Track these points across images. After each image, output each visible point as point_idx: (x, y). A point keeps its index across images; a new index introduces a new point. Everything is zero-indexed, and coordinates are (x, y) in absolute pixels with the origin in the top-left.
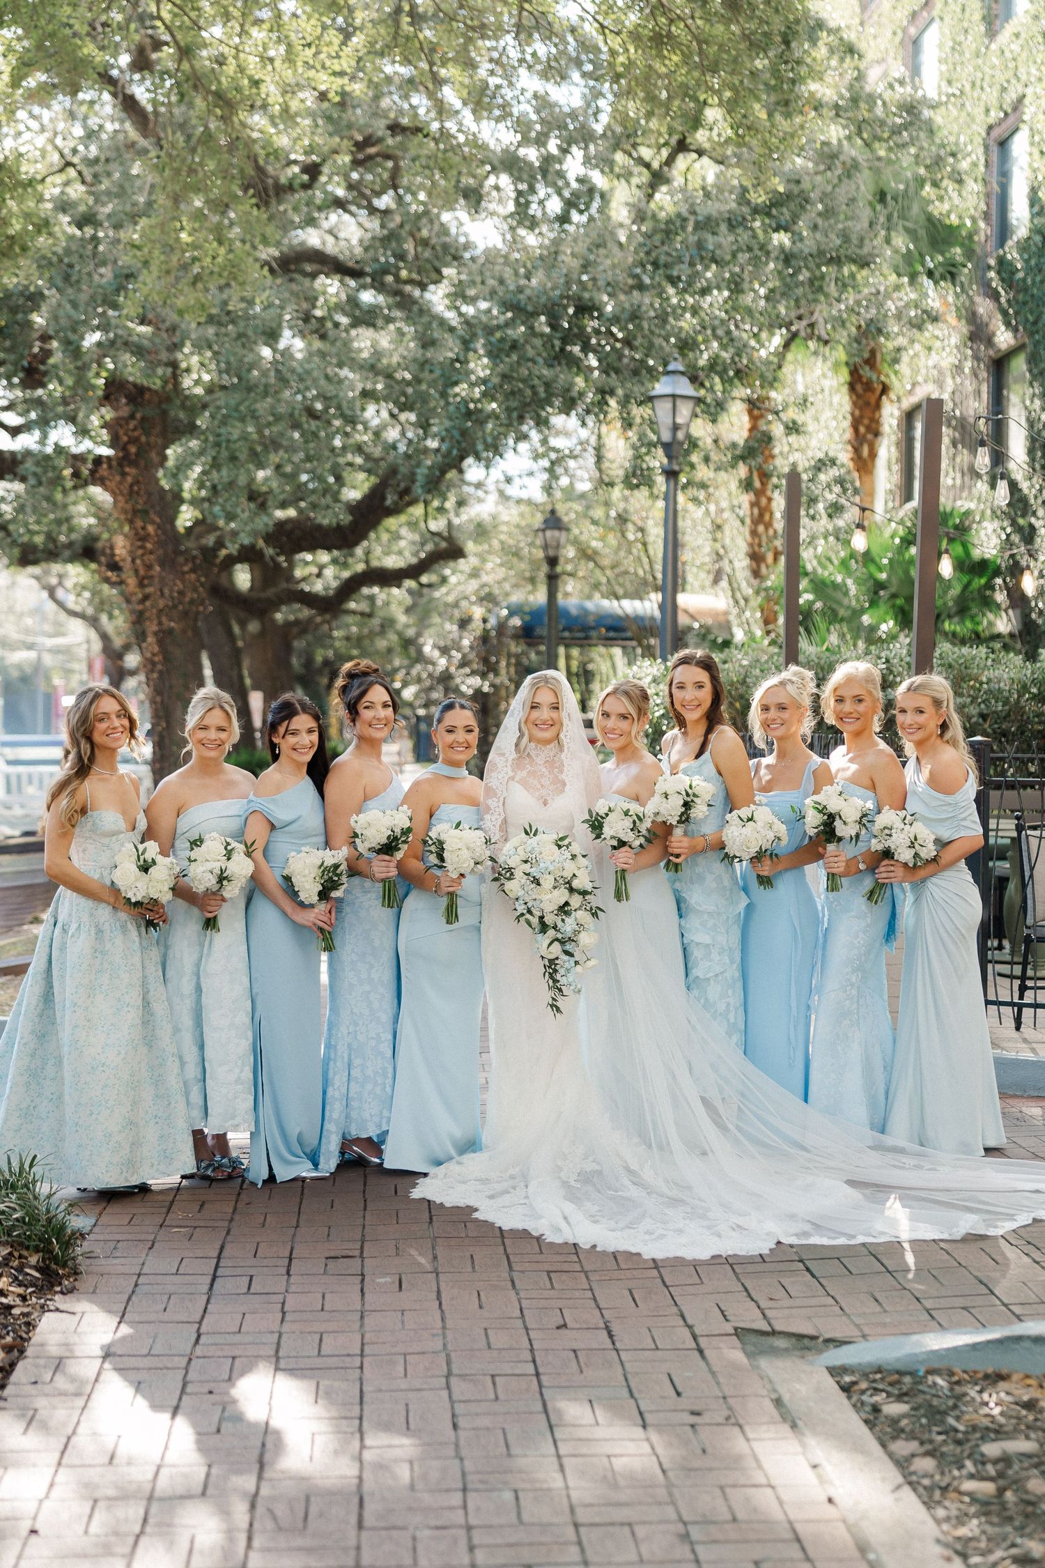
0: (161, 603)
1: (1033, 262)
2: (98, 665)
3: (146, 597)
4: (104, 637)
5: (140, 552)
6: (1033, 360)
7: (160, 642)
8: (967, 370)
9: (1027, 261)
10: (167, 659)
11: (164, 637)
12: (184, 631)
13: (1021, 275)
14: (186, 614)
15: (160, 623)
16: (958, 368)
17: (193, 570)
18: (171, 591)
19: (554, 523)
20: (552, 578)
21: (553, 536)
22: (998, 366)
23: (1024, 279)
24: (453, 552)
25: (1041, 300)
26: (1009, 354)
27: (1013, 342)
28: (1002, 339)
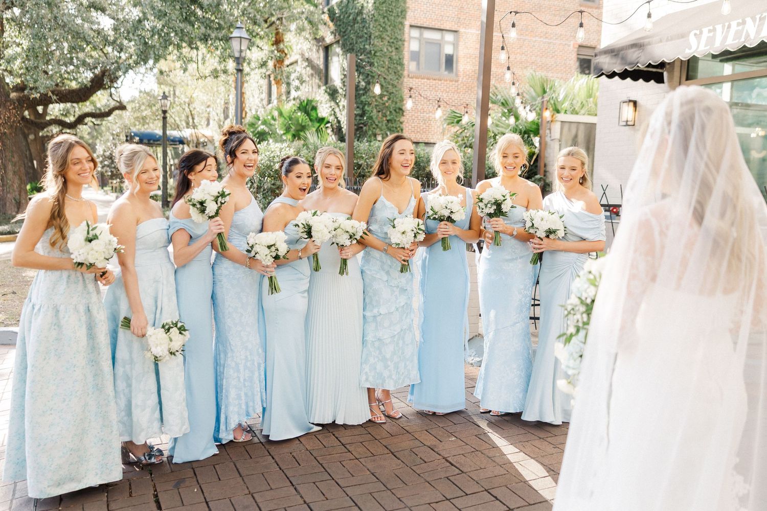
1: (344, 10)
6: (343, 46)
8: (314, 50)
9: (340, 10)
10: (4, 145)
12: (11, 134)
13: (337, 15)
14: (11, 126)
16: (311, 49)
17: (14, 108)
18: (5, 117)
19: (165, 97)
20: (165, 118)
21: (164, 102)
22: (327, 49)
23: (340, 16)
24: (122, 107)
25: (347, 24)
26: (331, 45)
27: (333, 40)
28: (329, 39)
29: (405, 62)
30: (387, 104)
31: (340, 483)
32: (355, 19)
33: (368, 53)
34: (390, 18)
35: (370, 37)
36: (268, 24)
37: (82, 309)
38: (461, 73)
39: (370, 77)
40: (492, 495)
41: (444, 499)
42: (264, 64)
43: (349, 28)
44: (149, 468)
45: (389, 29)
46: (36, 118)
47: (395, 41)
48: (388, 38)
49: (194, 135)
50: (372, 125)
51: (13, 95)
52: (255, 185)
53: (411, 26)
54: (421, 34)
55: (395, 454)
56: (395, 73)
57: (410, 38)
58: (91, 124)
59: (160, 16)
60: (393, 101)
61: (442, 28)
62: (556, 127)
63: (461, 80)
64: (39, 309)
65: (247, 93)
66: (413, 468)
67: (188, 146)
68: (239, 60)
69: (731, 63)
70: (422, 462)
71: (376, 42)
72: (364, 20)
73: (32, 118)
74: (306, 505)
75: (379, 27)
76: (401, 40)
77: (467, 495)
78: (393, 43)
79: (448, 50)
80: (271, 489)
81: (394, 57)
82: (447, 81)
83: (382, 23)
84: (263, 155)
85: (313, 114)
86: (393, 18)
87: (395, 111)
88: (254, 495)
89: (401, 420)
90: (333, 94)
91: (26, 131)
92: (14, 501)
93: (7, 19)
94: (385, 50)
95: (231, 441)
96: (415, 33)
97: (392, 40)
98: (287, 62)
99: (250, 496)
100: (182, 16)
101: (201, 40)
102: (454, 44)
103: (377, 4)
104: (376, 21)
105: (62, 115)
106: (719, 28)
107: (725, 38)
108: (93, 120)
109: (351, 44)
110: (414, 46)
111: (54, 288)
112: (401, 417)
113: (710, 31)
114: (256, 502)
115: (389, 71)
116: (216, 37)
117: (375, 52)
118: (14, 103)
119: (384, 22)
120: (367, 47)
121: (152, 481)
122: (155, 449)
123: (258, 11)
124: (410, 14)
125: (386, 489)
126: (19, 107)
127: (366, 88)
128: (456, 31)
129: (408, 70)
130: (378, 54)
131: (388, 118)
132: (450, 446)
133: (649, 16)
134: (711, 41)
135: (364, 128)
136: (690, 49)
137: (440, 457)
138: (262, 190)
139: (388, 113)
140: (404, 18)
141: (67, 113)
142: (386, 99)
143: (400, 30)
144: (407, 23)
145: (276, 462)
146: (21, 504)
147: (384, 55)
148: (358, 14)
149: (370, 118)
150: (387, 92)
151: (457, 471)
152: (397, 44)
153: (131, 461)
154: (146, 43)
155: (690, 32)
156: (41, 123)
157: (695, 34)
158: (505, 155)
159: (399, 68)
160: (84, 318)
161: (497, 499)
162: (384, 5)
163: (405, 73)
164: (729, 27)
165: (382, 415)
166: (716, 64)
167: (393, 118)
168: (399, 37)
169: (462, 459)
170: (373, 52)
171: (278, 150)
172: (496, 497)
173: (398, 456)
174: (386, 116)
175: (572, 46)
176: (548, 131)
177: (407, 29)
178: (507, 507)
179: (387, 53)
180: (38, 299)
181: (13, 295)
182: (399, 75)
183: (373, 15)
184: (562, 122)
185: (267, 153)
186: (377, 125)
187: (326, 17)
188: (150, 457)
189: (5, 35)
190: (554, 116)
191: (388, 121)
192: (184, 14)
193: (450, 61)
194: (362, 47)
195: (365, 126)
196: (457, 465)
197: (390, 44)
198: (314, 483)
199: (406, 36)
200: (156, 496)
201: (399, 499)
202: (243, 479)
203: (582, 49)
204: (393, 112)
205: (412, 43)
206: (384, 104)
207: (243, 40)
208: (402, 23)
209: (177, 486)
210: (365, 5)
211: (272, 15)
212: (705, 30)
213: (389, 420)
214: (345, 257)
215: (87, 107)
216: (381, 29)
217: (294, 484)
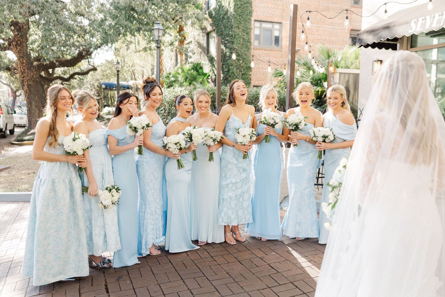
0: (28, 78)
1: (217, 12)
2: (10, 95)
3: (24, 77)
4: (12, 89)
5: (22, 66)
6: (217, 33)
7: (28, 87)
8: (201, 35)
9: (215, 12)
10: (30, 91)
11: (29, 86)
12: (34, 85)
13: (214, 15)
14: (34, 81)
15: (28, 83)
16: (199, 35)
17: (35, 71)
18: (30, 75)
19: (118, 63)
20: (118, 75)
21: (118, 66)
22: (208, 34)
23: (215, 16)
24: (95, 69)
25: (219, 20)
26: (211, 32)
27: (212, 29)
28: (209, 28)
29: (252, 41)
30: (242, 65)
31: (209, 278)
32: (223, 18)
33: (231, 36)
34: (243, 16)
35: (232, 27)
36: (175, 21)
37: (67, 181)
38: (284, 47)
39: (232, 50)
40: (294, 285)
41: (267, 287)
42: (172, 44)
43: (220, 22)
44: (103, 270)
45: (242, 22)
46: (48, 76)
47: (246, 29)
48: (242, 28)
49: (135, 84)
50: (233, 77)
51: (35, 63)
52: (167, 111)
53: (255, 21)
54: (261, 25)
55: (240, 262)
56: (246, 47)
57: (255, 27)
58: (79, 79)
59: (114, 18)
60: (245, 63)
61: (273, 21)
62: (337, 76)
63: (283, 50)
64: (44, 182)
65: (164, 60)
66: (251, 270)
67: (132, 90)
68: (158, 42)
69: (437, 38)
70: (256, 266)
71: (235, 30)
72: (228, 18)
73: (46, 76)
74: (189, 291)
75: (237, 21)
76: (249, 29)
77: (280, 285)
78: (245, 30)
79: (276, 33)
80: (170, 282)
81: (246, 38)
82: (275, 51)
83: (238, 19)
84: (171, 94)
85: (200, 71)
86: (245, 16)
87: (247, 68)
88: (160, 285)
89: (245, 243)
90: (211, 60)
91: (43, 83)
92: (28, 288)
93: (32, 22)
94: (241, 34)
95: (149, 255)
96: (257, 24)
97: (244, 29)
98: (186, 42)
99: (158, 285)
100: (126, 17)
101: (137, 31)
102: (279, 30)
103: (236, 9)
104: (235, 18)
105: (63, 74)
106: (428, 18)
107: (432, 24)
108: (80, 76)
109: (221, 31)
110: (257, 32)
111: (52, 170)
112: (245, 241)
113: (423, 20)
114: (161, 289)
115: (243, 46)
116: (145, 29)
117: (235, 36)
118: (35, 68)
119: (240, 19)
120: (230, 33)
121: (105, 277)
122: (106, 259)
123: (169, 14)
124: (254, 14)
125: (234, 281)
126: (38, 70)
127: (230, 56)
128: (280, 23)
129: (254, 45)
130: (236, 37)
131: (243, 73)
132: (272, 257)
133: (386, 12)
134: (423, 25)
135: (229, 79)
136: (412, 29)
137: (266, 264)
138: (171, 114)
139: (243, 70)
140: (251, 16)
141: (65, 73)
142: (241, 62)
143: (249, 23)
144: (253, 19)
145: (173, 266)
146: (32, 290)
147: (240, 37)
148: (225, 15)
149: (233, 73)
150: (242, 58)
151: (275, 272)
152: (247, 31)
153: (94, 266)
154: (106, 33)
155: (411, 21)
156: (51, 79)
157: (415, 22)
158: (301, 93)
159: (248, 44)
160: (68, 187)
161: (297, 288)
162: (240, 9)
163: (252, 47)
164: (434, 17)
165: (234, 240)
166: (428, 38)
167: (245, 72)
168: (248, 27)
169: (278, 265)
170: (234, 36)
171: (179, 91)
172: (296, 286)
173: (242, 263)
174: (241, 72)
175: (347, 30)
176: (332, 79)
177: (253, 22)
178: (303, 292)
179: (242, 36)
180: (43, 176)
181: (34, 174)
182: (248, 48)
183: (234, 15)
184: (340, 73)
185: (173, 93)
186: (236, 77)
187: (207, 16)
188: (104, 263)
189: (31, 30)
190: (336, 70)
191: (243, 74)
192: (127, 17)
193: (277, 40)
194: (227, 33)
195: (230, 77)
196: (275, 268)
197: (243, 31)
198: (194, 278)
199: (252, 26)
200: (106, 285)
201: (242, 287)
202: (155, 277)
203: (352, 31)
204: (245, 69)
205: (256, 30)
206: (240, 65)
207: (160, 30)
208: (250, 19)
209: (118, 280)
210: (229, 9)
211: (176, 16)
212: (420, 19)
213: (238, 243)
214: (211, 152)
215: (76, 69)
216: (238, 23)
217: (183, 279)
